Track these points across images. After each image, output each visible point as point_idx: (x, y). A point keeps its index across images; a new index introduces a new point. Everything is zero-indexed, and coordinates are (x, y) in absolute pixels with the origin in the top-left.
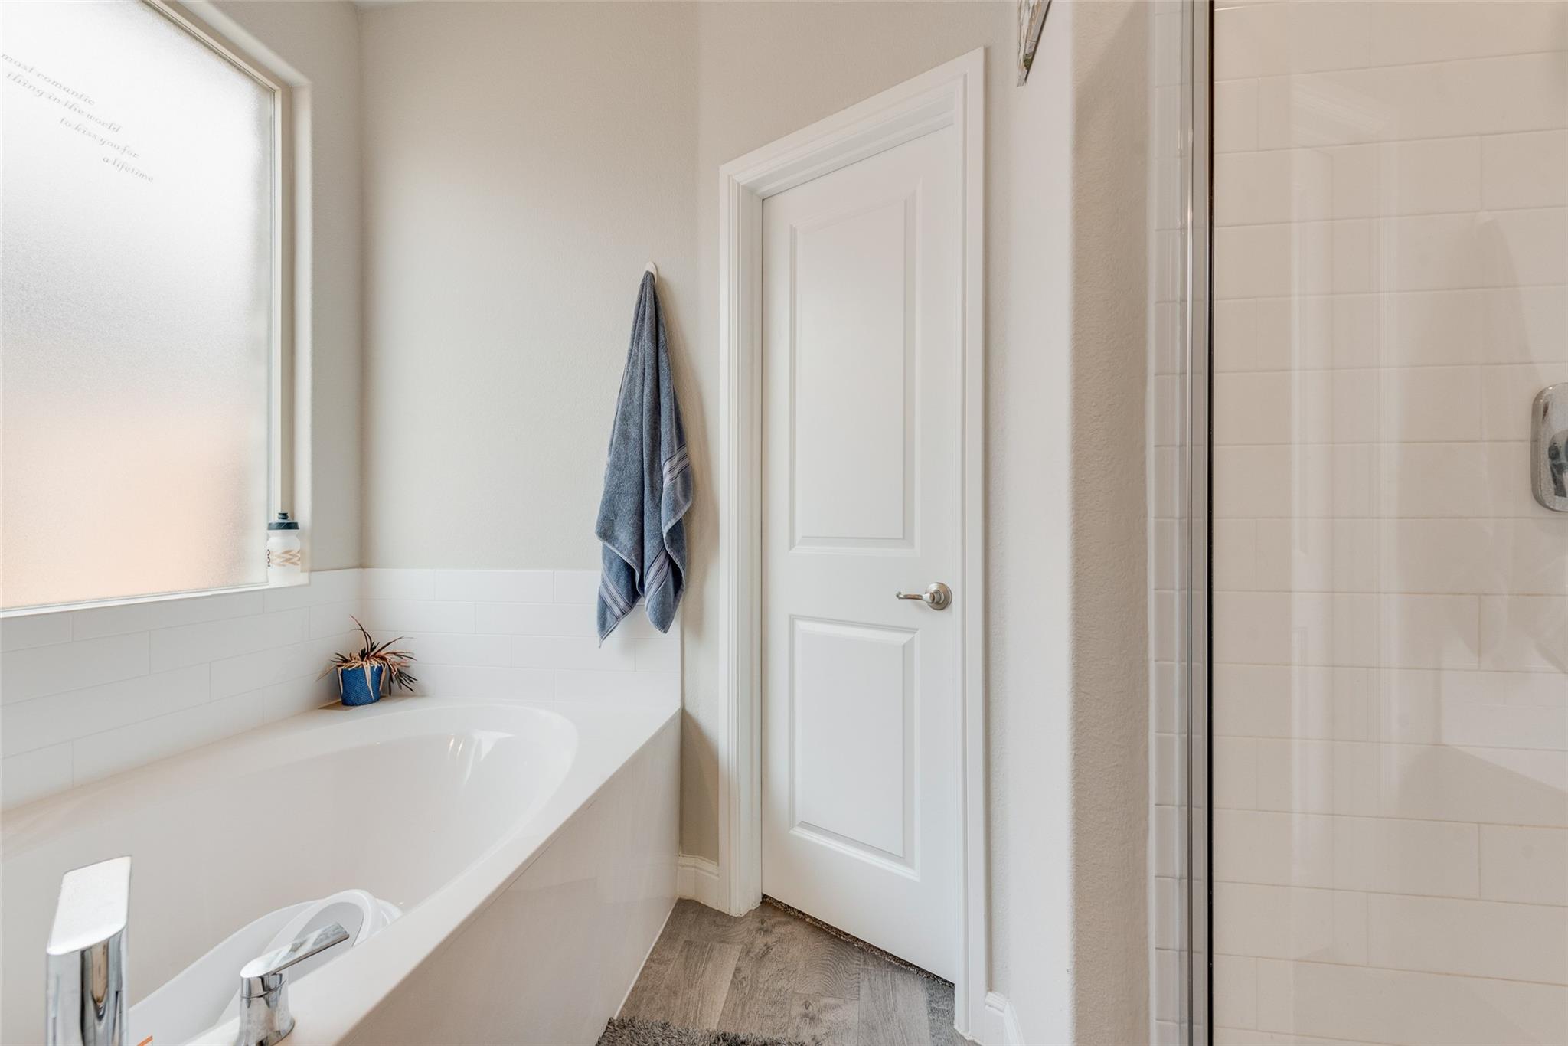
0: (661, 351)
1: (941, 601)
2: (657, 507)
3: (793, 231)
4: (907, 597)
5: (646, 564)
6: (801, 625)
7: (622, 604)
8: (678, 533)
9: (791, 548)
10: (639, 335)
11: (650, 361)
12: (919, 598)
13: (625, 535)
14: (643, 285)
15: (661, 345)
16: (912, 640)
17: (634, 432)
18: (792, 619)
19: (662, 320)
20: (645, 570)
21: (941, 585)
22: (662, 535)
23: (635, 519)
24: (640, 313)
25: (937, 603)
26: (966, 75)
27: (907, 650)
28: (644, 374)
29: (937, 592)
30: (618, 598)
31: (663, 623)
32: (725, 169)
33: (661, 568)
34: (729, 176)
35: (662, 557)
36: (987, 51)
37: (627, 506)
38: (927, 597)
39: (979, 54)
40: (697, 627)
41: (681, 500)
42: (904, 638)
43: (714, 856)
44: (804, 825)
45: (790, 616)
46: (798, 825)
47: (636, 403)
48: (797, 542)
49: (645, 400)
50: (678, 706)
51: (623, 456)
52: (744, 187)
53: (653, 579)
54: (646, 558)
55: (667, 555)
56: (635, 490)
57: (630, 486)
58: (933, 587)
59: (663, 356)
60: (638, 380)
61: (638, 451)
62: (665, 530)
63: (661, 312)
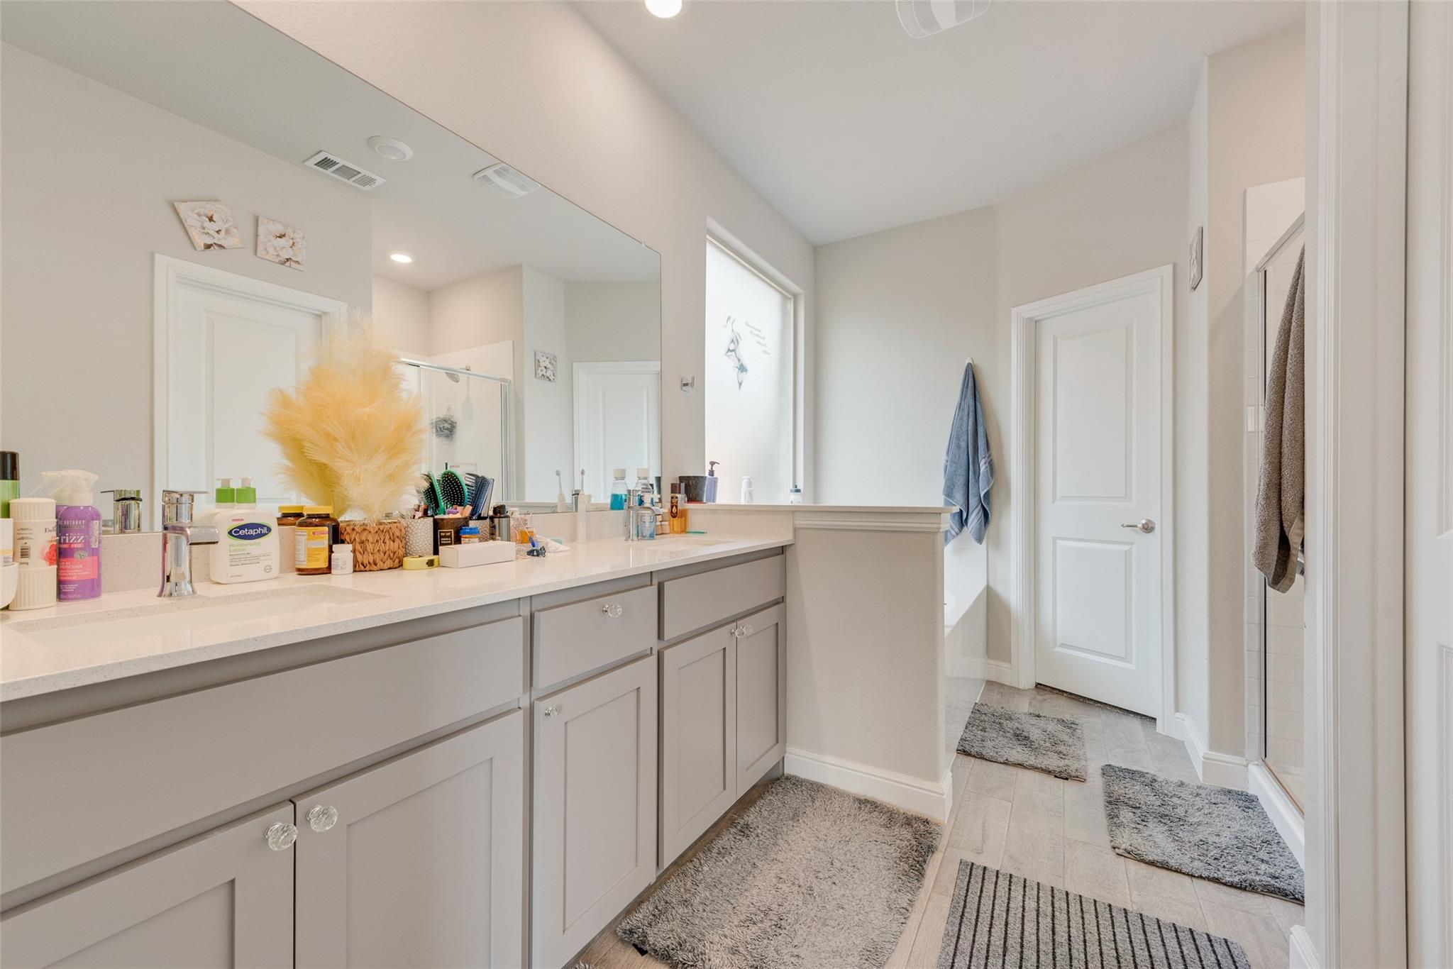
0: (977, 403)
1: (1148, 528)
2: (977, 481)
3: (1055, 338)
4: (1127, 526)
5: (970, 510)
6: (1060, 542)
7: (957, 530)
8: (987, 495)
9: (1053, 502)
10: (965, 396)
11: (972, 409)
12: (1136, 526)
13: (959, 495)
14: (966, 370)
15: (977, 400)
16: (1131, 548)
17: (963, 444)
18: (1055, 540)
19: (977, 386)
20: (970, 513)
21: (1147, 520)
22: (980, 497)
23: (965, 487)
24: (966, 385)
25: (1146, 529)
26: (1162, 276)
27: (1128, 554)
28: (968, 415)
29: (1146, 524)
30: (954, 527)
31: (980, 540)
32: (1015, 311)
33: (979, 511)
34: (1018, 314)
35: (980, 505)
36: (1175, 266)
37: (960, 481)
38: (1140, 526)
39: (1170, 267)
40: (997, 543)
41: (990, 477)
42: (1127, 547)
43: (1008, 660)
44: (1063, 645)
45: (1053, 538)
46: (1059, 646)
47: (964, 429)
48: (1058, 499)
49: (970, 428)
50: (985, 584)
51: (957, 457)
52: (1027, 319)
53: (974, 519)
54: (970, 507)
55: (982, 504)
56: (964, 473)
57: (962, 471)
58: (1144, 522)
59: (978, 406)
60: (965, 418)
61: (966, 453)
62: (982, 496)
63: (977, 383)
